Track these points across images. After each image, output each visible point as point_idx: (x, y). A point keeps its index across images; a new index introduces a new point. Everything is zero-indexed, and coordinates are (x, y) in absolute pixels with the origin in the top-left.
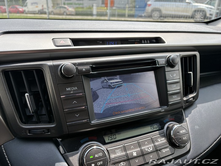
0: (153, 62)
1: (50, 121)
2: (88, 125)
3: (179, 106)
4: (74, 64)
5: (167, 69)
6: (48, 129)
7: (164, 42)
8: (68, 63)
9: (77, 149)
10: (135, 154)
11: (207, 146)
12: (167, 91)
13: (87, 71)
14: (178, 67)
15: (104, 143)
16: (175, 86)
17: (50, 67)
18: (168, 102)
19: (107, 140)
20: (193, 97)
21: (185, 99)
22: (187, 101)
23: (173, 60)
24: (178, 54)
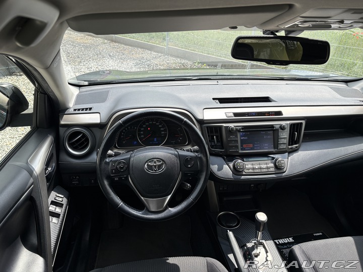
0: (272, 126)
1: (223, 149)
2: (238, 152)
3: (285, 150)
4: (235, 126)
5: (280, 130)
6: (221, 152)
7: (282, 115)
8: (232, 125)
9: (232, 161)
10: (257, 168)
11: (296, 172)
12: (278, 142)
13: (240, 129)
14: (288, 130)
15: (244, 161)
16: (283, 139)
17: (225, 127)
18: (278, 147)
19: (245, 160)
20: (296, 147)
21: (290, 147)
22: (291, 148)
23: (284, 126)
24: (288, 122)
